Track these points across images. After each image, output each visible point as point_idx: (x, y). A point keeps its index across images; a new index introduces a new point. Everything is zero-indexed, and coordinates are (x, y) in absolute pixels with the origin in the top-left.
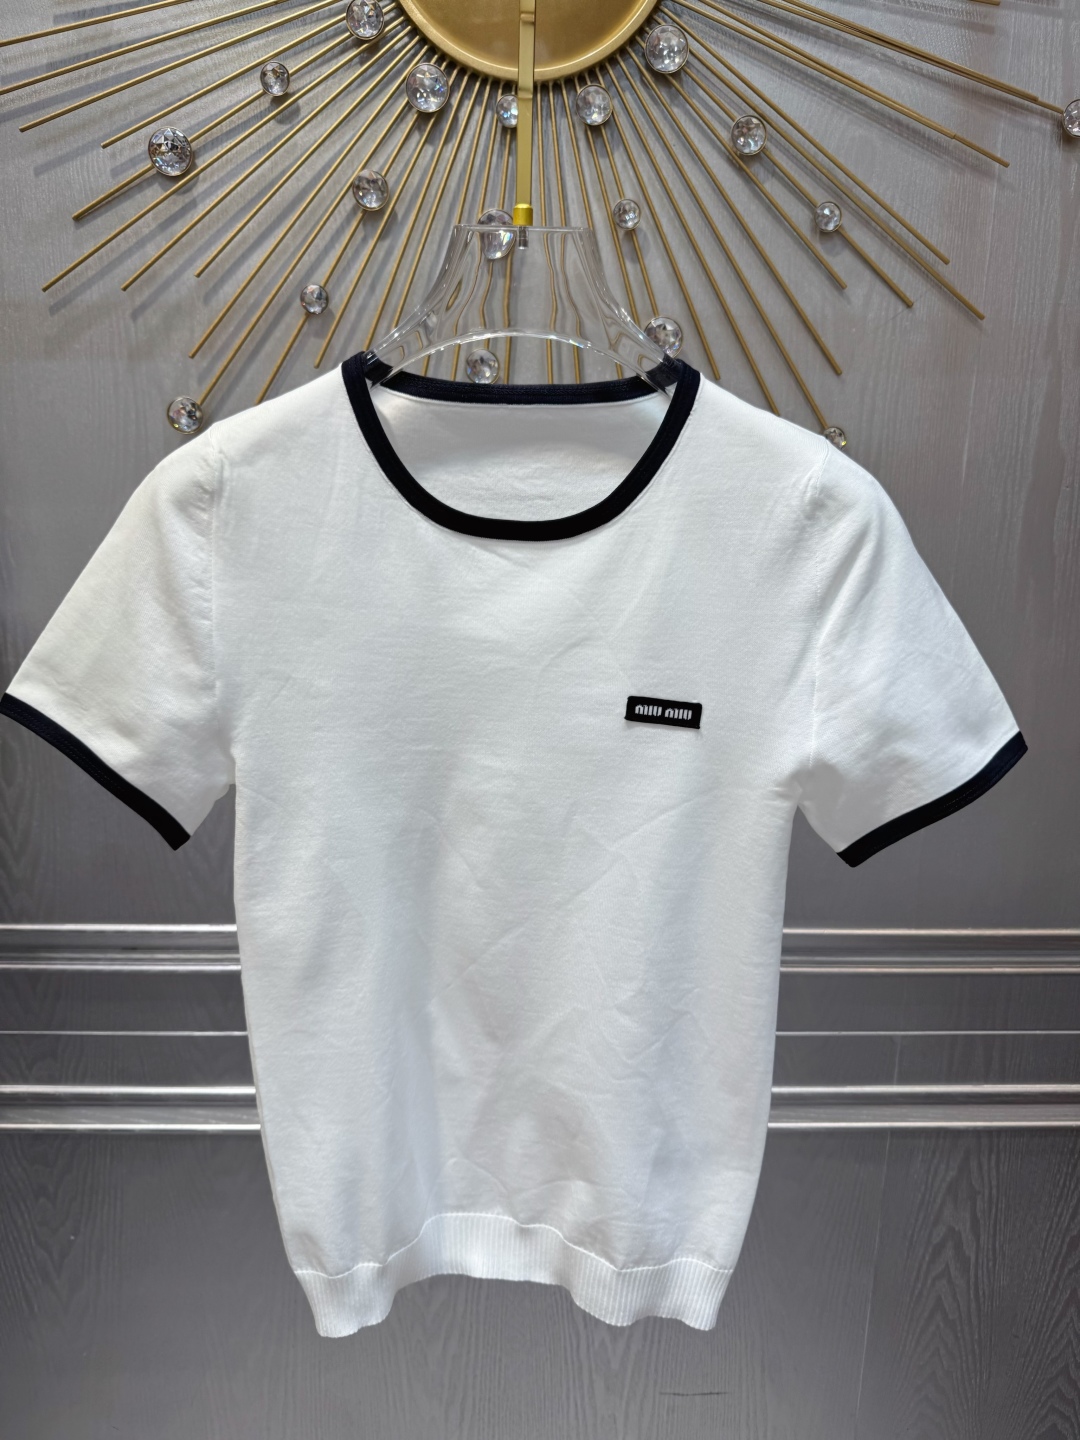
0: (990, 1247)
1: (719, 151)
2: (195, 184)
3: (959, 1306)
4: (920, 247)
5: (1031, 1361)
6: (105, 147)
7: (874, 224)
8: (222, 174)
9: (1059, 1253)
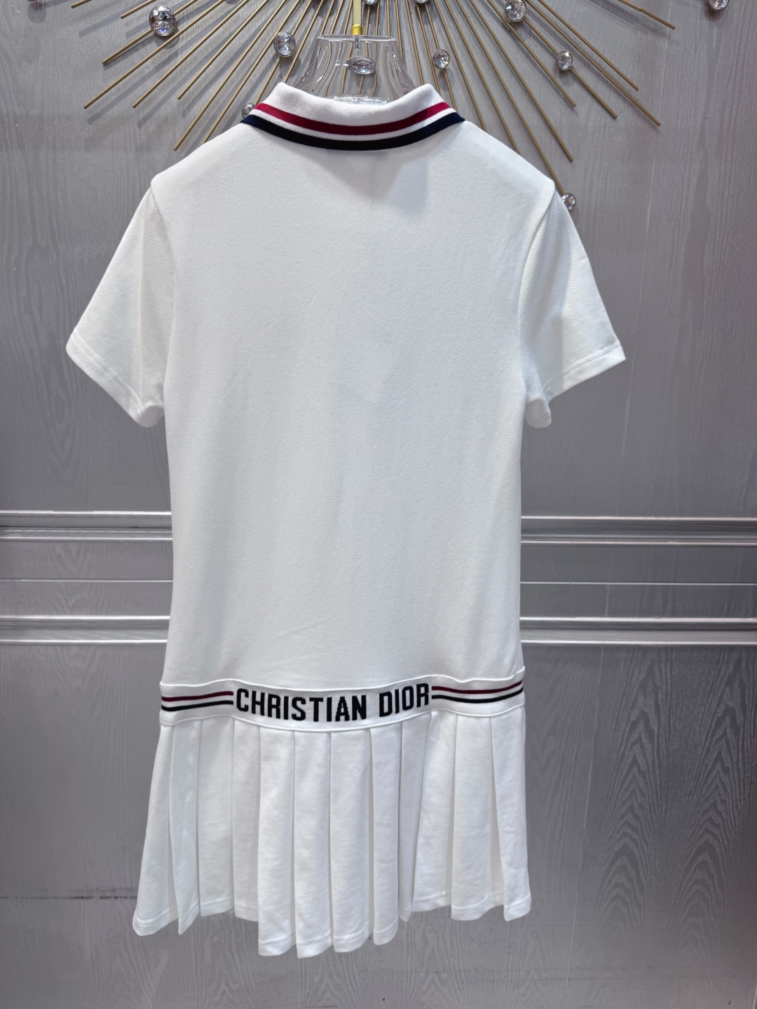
0: (667, 723)
1: (497, 20)
2: (177, 42)
3: (647, 762)
4: (621, 81)
6: (122, 18)
7: (592, 66)
8: (193, 36)
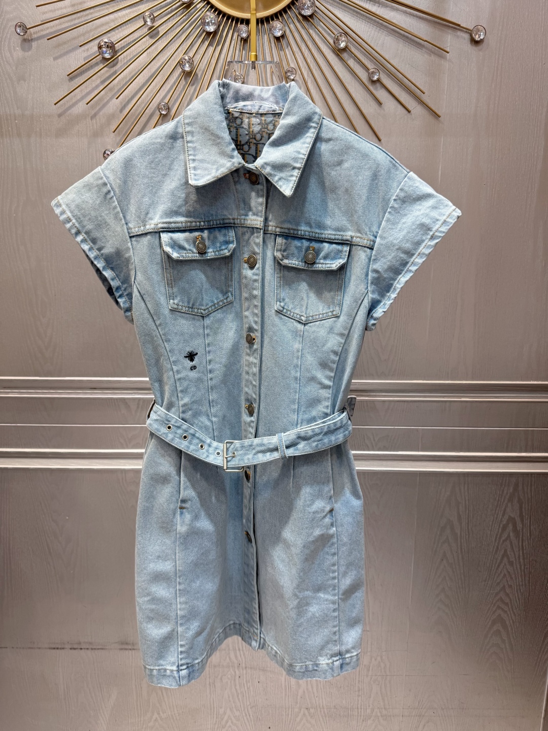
0: (466, 528)
1: (329, 48)
2: (116, 62)
3: (454, 556)
5: (487, 584)
6: (81, 46)
7: (392, 77)
9: (498, 532)
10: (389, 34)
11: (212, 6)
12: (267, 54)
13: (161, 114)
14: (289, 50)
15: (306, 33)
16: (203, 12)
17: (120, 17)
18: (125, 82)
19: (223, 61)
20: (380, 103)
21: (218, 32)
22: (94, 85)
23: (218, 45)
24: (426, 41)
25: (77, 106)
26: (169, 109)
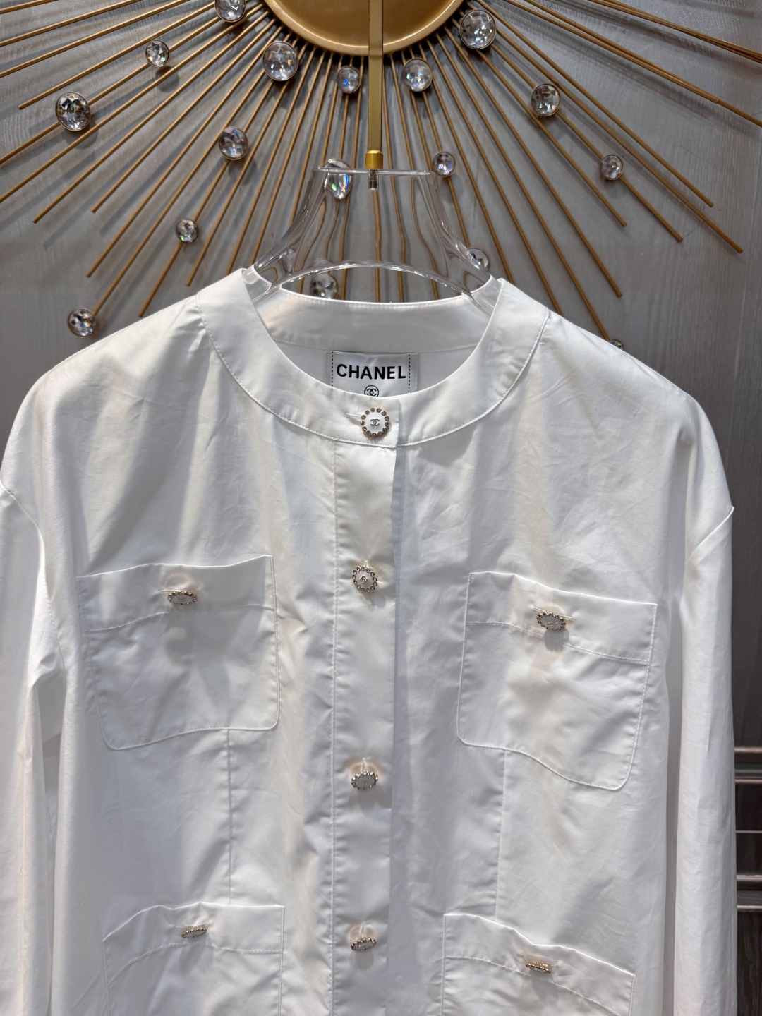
1: (522, 113)
2: (93, 139)
6: (21, 109)
10: (644, 87)
11: (286, 30)
12: (395, 125)
13: (182, 242)
14: (440, 117)
15: (476, 84)
16: (267, 40)
17: (102, 50)
18: (111, 175)
19: (308, 136)
20: (620, 223)
21: (299, 80)
22: (50, 183)
23: (297, 104)
24: (719, 102)
25: (16, 223)
26: (197, 232)
